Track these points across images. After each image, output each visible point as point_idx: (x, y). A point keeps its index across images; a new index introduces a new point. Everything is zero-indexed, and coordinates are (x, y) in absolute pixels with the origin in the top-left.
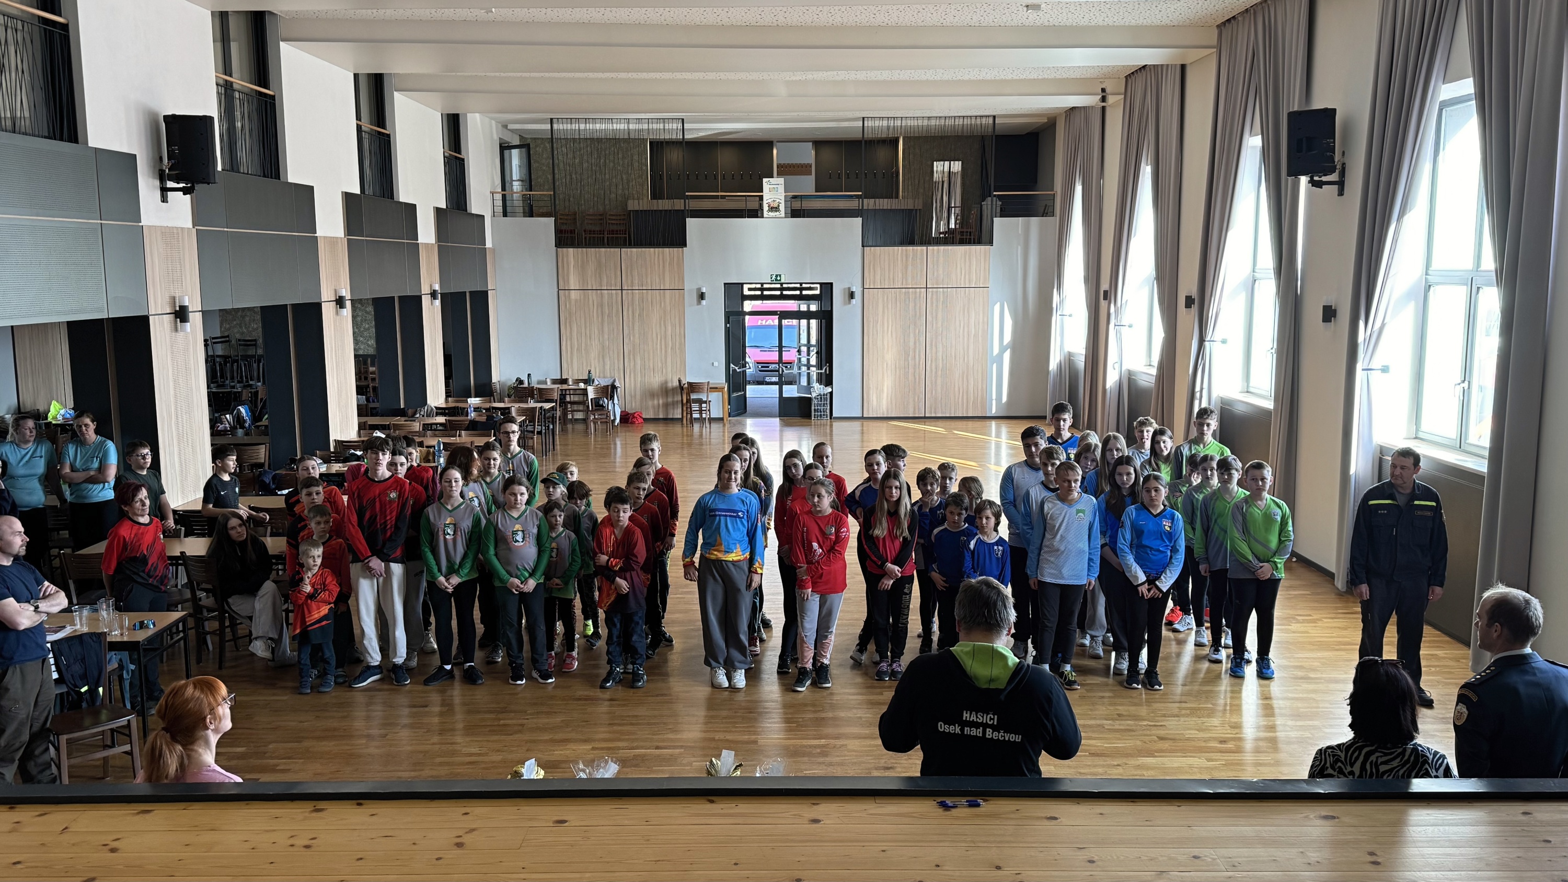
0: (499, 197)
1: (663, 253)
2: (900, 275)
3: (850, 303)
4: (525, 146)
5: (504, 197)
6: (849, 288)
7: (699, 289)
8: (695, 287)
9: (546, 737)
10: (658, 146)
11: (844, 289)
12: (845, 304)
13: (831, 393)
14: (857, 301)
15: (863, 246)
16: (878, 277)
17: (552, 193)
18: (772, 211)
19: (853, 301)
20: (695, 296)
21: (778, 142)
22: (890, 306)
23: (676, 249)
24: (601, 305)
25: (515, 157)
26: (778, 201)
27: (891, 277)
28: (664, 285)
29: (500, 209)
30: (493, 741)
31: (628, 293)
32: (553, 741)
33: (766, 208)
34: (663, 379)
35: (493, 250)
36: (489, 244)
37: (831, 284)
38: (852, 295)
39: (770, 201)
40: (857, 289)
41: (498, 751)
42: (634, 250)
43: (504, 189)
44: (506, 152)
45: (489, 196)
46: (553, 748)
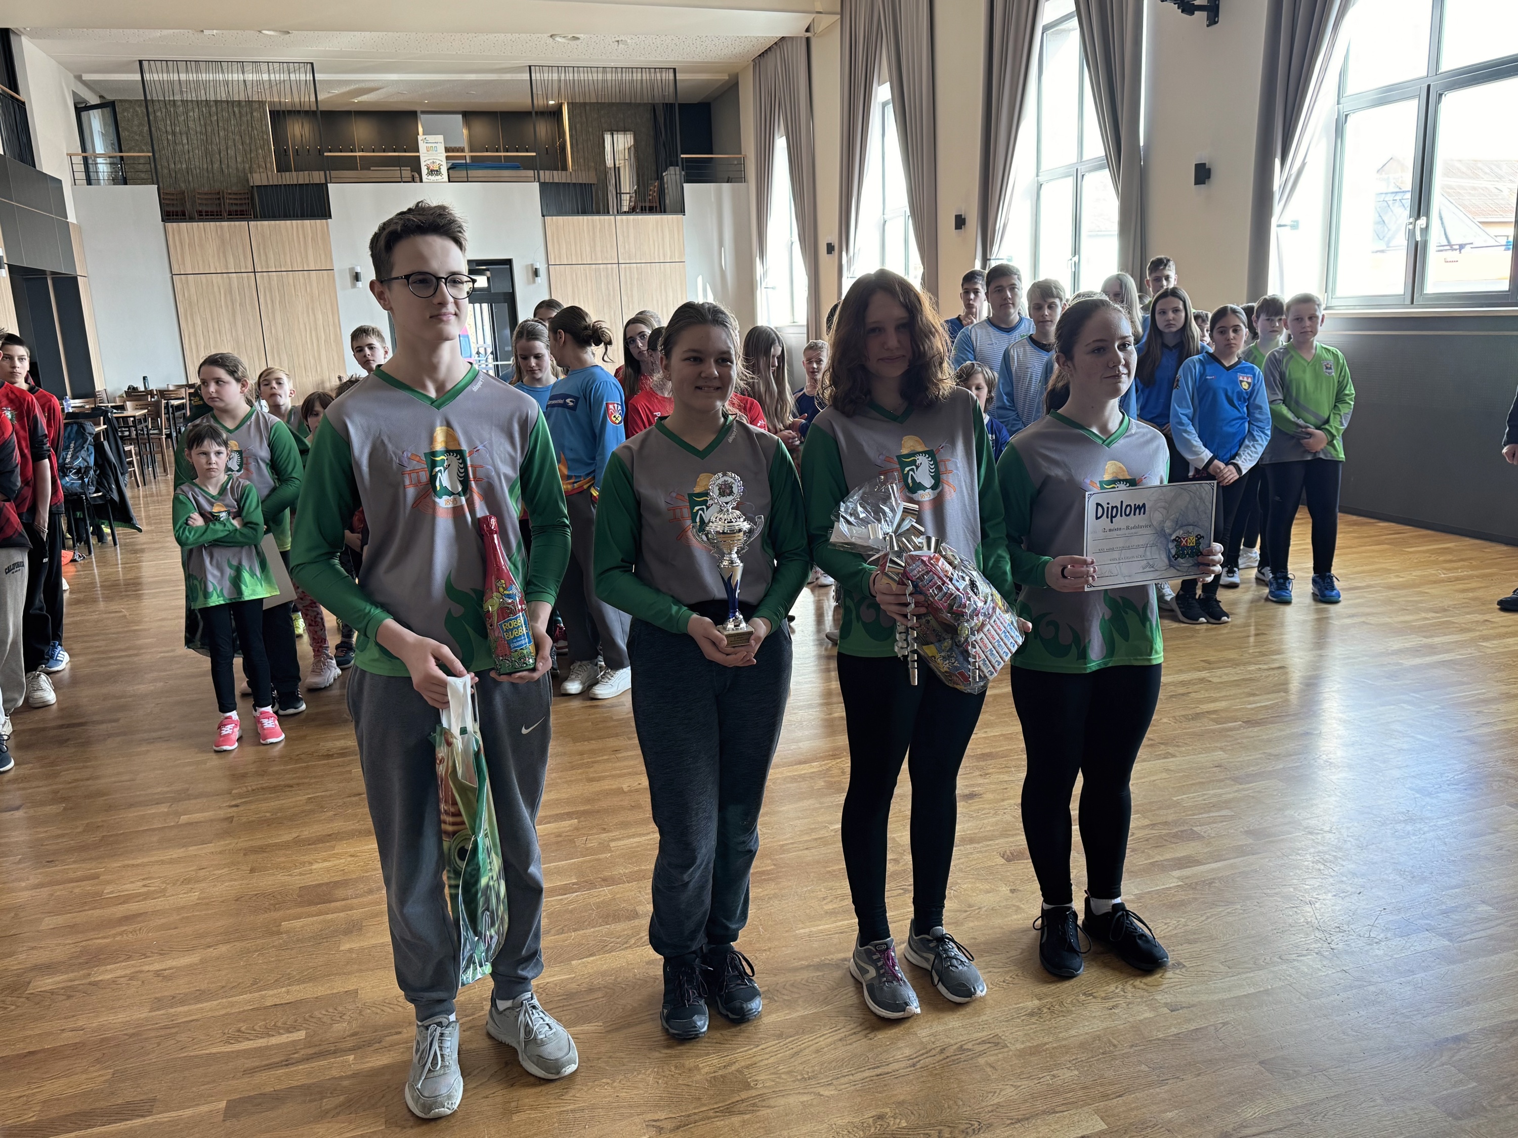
0: (78, 160)
1: (303, 226)
2: (588, 249)
3: (534, 282)
4: (108, 106)
5: (85, 159)
6: (532, 265)
7: (352, 269)
8: (347, 265)
9: (287, 836)
10: (280, 116)
11: (527, 266)
12: (529, 283)
14: (542, 279)
15: (543, 216)
16: (564, 251)
17: (151, 154)
18: (432, 175)
19: (538, 280)
20: (348, 279)
21: (423, 112)
22: (580, 284)
23: (318, 221)
24: (230, 291)
25: (96, 122)
26: (438, 162)
27: (579, 251)
28: (308, 265)
29: (81, 175)
30: (172, 862)
31: (263, 276)
32: (298, 842)
33: (424, 171)
34: (318, 378)
35: (79, 227)
36: (72, 218)
37: (509, 262)
38: (536, 273)
39: (428, 162)
40: (541, 265)
41: (187, 881)
42: (266, 223)
43: (84, 150)
44: (84, 115)
45: (67, 159)
46: (306, 858)
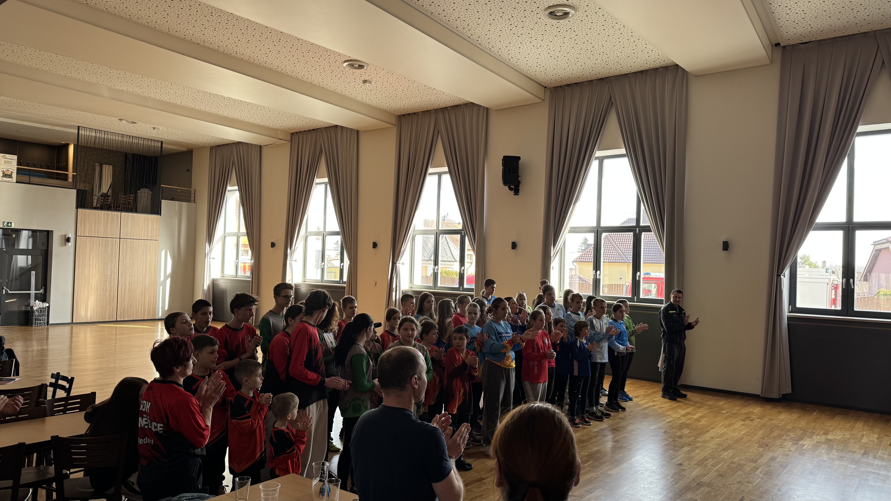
2: (102, 229)
6: (65, 235)
11: (62, 236)
12: (61, 246)
13: (49, 307)
14: (71, 244)
15: (77, 208)
16: (87, 229)
19: (68, 244)
22: (95, 248)
27: (96, 229)
37: (52, 232)
38: (68, 240)
40: (71, 236)
